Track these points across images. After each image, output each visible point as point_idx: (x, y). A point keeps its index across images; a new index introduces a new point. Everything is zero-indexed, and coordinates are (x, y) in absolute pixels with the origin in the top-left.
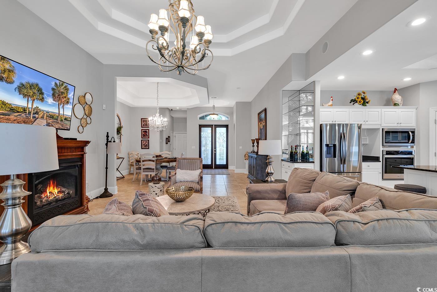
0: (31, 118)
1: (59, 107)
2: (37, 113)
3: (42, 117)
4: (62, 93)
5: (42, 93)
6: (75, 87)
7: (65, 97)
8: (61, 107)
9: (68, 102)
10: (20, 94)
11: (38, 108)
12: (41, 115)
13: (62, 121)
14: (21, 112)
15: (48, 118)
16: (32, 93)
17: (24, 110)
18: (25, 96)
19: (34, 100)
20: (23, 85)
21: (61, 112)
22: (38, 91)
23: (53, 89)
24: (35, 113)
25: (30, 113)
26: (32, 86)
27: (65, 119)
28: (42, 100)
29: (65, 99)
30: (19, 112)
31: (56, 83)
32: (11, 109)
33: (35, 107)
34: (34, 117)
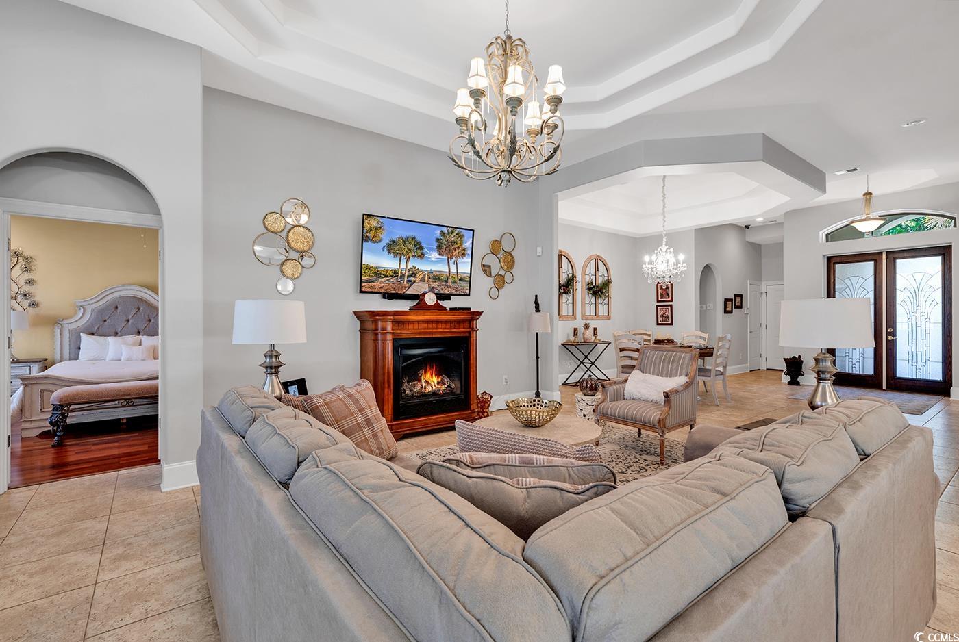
0: (405, 283)
1: (448, 262)
2: (413, 275)
3: (422, 280)
4: (453, 243)
5: (421, 248)
6: (473, 231)
7: (458, 248)
8: (452, 262)
9: (463, 255)
10: (389, 253)
11: (415, 268)
12: (420, 277)
13: (455, 282)
14: (391, 276)
15: (430, 280)
16: (406, 249)
17: (395, 272)
18: (396, 254)
19: (409, 258)
20: (394, 242)
21: (453, 269)
22: (415, 246)
23: (438, 240)
24: (411, 276)
25: (403, 276)
26: (405, 241)
27: (461, 279)
28: (422, 256)
29: (457, 251)
30: (387, 276)
31: (442, 231)
32: (377, 274)
33: (411, 266)
34: (408, 281)
